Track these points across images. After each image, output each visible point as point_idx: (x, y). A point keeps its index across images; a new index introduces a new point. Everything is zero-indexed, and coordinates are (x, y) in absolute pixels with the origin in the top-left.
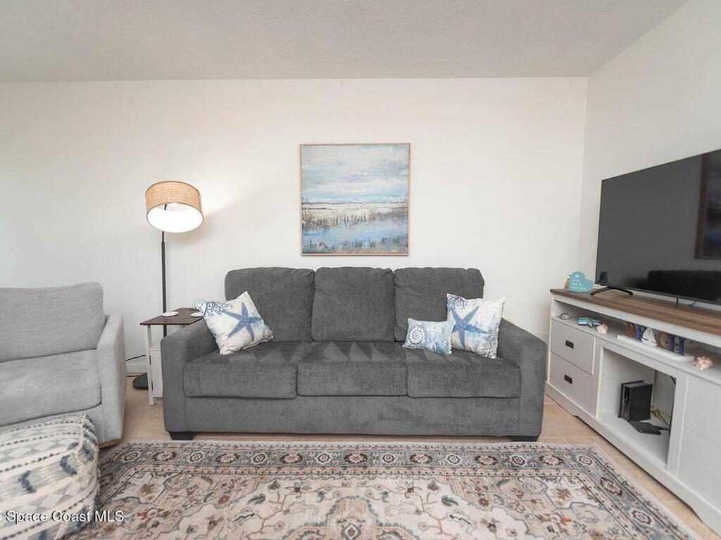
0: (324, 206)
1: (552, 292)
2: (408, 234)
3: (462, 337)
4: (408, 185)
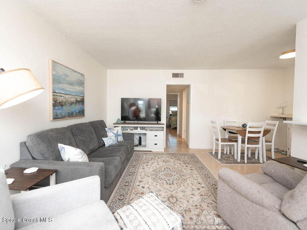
1: (114, 124)
2: (84, 109)
3: (118, 138)
4: (84, 90)
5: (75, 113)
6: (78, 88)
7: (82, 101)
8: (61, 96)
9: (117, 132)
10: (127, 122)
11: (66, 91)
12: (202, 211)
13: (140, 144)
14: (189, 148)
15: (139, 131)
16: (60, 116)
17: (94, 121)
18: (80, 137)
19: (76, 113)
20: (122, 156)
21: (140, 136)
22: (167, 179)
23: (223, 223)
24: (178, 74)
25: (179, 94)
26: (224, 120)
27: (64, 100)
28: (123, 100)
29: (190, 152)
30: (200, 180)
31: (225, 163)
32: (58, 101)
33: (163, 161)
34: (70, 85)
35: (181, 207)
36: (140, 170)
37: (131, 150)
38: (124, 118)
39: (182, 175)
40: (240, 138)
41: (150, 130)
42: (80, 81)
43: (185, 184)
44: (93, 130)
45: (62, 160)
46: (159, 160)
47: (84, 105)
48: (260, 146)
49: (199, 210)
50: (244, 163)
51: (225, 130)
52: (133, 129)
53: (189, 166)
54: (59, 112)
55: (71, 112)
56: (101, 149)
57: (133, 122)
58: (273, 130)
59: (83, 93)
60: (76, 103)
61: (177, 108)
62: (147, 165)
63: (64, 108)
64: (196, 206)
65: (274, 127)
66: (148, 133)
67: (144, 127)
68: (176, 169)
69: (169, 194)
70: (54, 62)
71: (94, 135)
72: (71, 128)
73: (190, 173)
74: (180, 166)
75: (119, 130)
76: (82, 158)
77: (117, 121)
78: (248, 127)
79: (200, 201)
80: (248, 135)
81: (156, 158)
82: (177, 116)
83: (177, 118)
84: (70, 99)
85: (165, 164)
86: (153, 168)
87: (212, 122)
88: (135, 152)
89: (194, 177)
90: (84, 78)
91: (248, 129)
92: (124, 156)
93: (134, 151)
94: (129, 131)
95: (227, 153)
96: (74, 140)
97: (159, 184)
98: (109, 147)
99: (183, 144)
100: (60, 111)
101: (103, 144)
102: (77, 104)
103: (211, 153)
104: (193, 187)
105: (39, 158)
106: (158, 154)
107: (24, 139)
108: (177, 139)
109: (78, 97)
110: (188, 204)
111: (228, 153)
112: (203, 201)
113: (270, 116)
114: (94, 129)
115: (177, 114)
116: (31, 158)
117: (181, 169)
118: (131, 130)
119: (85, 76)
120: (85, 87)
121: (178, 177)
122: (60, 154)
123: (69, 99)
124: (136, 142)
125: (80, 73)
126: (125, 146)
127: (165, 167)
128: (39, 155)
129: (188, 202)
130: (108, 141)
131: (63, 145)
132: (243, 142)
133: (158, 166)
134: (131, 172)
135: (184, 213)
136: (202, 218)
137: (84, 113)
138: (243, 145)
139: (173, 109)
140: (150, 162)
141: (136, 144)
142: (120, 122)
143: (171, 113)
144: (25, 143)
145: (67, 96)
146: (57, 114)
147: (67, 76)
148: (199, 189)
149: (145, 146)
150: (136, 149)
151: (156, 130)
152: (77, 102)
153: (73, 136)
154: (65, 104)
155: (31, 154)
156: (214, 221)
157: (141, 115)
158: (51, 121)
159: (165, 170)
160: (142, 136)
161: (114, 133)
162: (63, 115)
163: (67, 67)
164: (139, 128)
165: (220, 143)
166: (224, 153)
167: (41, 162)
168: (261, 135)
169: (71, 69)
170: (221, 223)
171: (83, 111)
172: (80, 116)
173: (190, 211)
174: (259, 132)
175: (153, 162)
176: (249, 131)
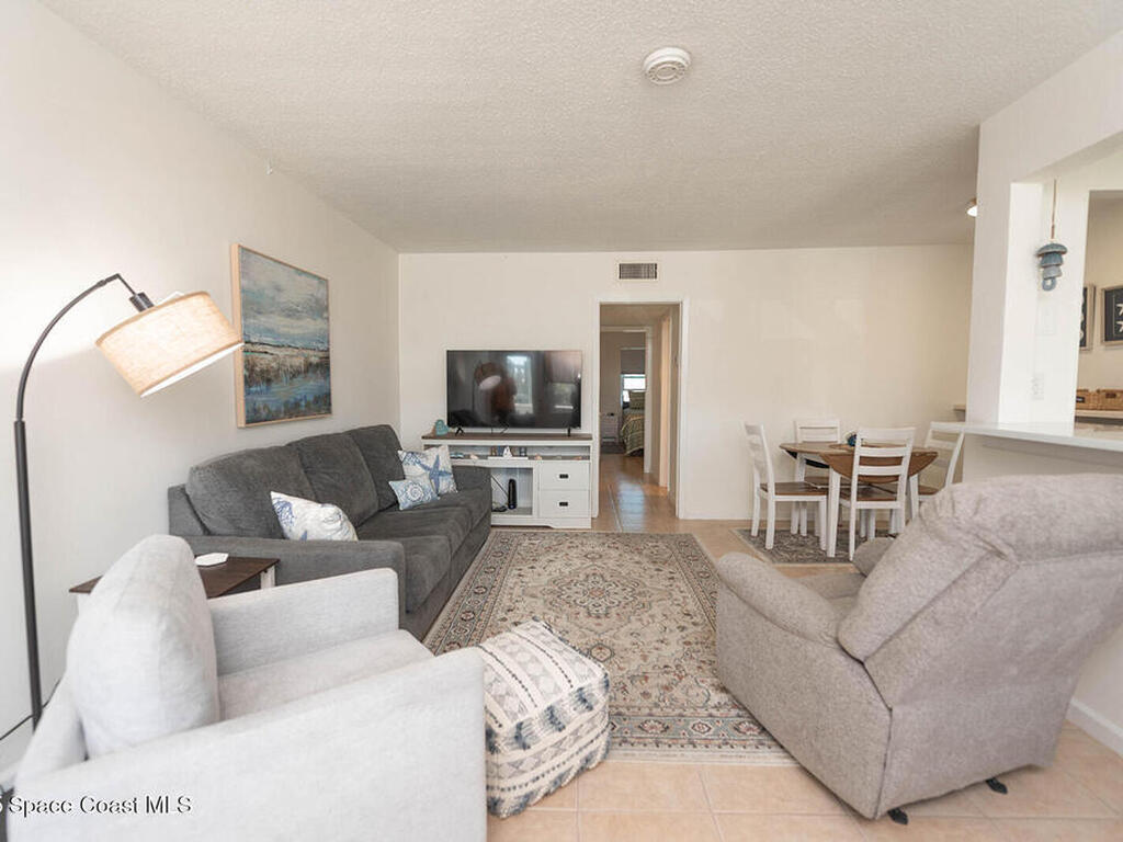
0: (268, 349)
1: (423, 438)
2: (330, 390)
3: (437, 484)
4: (328, 331)
5: (303, 403)
6: (310, 326)
7: (323, 367)
8: (266, 353)
9: (437, 463)
10: (466, 430)
11: (279, 335)
12: (681, 678)
13: (512, 503)
14: (678, 519)
15: (508, 460)
16: (264, 414)
17: (363, 429)
18: (327, 477)
19: (308, 405)
20: (453, 535)
21: (512, 477)
22: (589, 602)
23: (730, 703)
24: (639, 265)
25: (648, 331)
26: (795, 422)
27: (274, 365)
28: (452, 357)
29: (681, 530)
30: (691, 606)
31: (785, 562)
32: (258, 369)
33: (586, 556)
34: (289, 316)
35: (620, 668)
36: (511, 581)
37: (481, 521)
38: (459, 418)
39: (640, 594)
40: (835, 480)
41: (544, 458)
42: (317, 301)
43: (645, 617)
44: (362, 458)
45: (283, 537)
46: (573, 553)
47: (329, 375)
48: (899, 506)
49: (671, 676)
50: (847, 560)
51: (794, 454)
52: (489, 453)
53: (666, 570)
54: (260, 400)
55: (292, 400)
56: (386, 516)
57: (488, 431)
58: (950, 452)
59: (325, 338)
60: (306, 371)
61: (644, 380)
62: (532, 567)
63: (275, 387)
64: (666, 666)
65: (951, 444)
66: (538, 466)
67: (526, 448)
68: (624, 578)
69: (592, 639)
70: (244, 251)
71: (366, 473)
72: (298, 449)
73: (663, 588)
74: (637, 568)
75: (441, 455)
76: (341, 529)
77: (435, 427)
78: (858, 442)
79: (679, 655)
80: (859, 470)
81: (564, 547)
82: (643, 408)
83: (643, 415)
84: (288, 362)
85: (589, 563)
86: (550, 574)
87: (751, 430)
88: (494, 530)
89: (675, 597)
90: (327, 290)
91: (860, 451)
92: (459, 535)
93: (493, 526)
94: (474, 461)
95: (799, 531)
96: (308, 484)
97: (564, 616)
98: (412, 508)
99: (662, 505)
100: (264, 399)
101: (393, 500)
102: (310, 374)
103: (747, 533)
104: (666, 623)
105: (225, 531)
106: (572, 535)
107: (179, 478)
108: (643, 490)
109: (311, 353)
110: (642, 662)
111: (804, 533)
112: (687, 655)
113: (952, 408)
114: (363, 455)
115: (644, 400)
116: (199, 530)
117: (640, 576)
118: (480, 457)
119: (331, 284)
120: (331, 318)
121: (625, 598)
122: (279, 523)
123: (288, 360)
124: (500, 498)
125: (315, 276)
126: (462, 506)
127: (589, 571)
128: (226, 522)
129: (645, 658)
130: (410, 491)
131: (284, 497)
132: (845, 493)
133: (566, 571)
134: (480, 584)
135: (628, 683)
136: (677, 692)
137: (330, 404)
138: (845, 502)
139: (634, 383)
140: (544, 559)
141: (499, 506)
142: (444, 433)
143: (627, 399)
144: (182, 489)
145: (281, 353)
146: (257, 407)
147: (278, 289)
148: (683, 629)
149: (529, 511)
150: (497, 519)
151: (564, 458)
152: (309, 367)
153: (306, 472)
154: (277, 376)
155: (199, 519)
156: (709, 699)
157: (516, 405)
158: (240, 428)
159: (586, 580)
160: (518, 479)
161: (425, 467)
162: (274, 409)
163: (280, 263)
164: (507, 452)
165: (773, 498)
166: (789, 531)
167: (232, 542)
168: (902, 470)
169: (291, 266)
170: (725, 704)
171: (328, 395)
172: (319, 412)
173: (646, 678)
174: (897, 461)
175: (551, 557)
176: (861, 457)
